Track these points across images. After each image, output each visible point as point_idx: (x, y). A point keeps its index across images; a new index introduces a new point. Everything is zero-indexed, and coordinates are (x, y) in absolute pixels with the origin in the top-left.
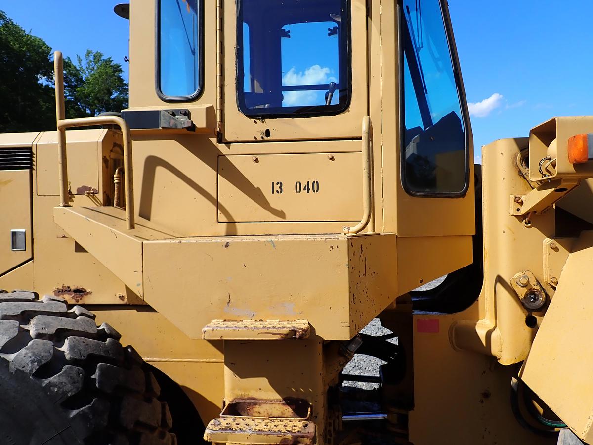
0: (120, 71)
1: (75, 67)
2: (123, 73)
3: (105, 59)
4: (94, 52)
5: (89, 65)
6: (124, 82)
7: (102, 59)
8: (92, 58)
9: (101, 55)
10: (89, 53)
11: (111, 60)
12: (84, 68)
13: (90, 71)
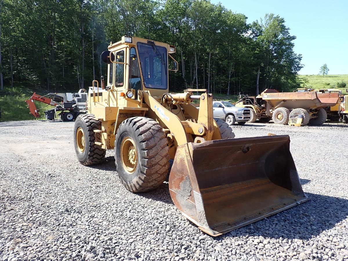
0: (284, 21)
1: (259, 25)
2: (285, 22)
3: (275, 17)
4: (269, 14)
5: (266, 22)
6: (286, 28)
7: (274, 16)
8: (268, 18)
9: (273, 15)
10: (266, 15)
11: (279, 16)
12: (264, 24)
13: (267, 25)
